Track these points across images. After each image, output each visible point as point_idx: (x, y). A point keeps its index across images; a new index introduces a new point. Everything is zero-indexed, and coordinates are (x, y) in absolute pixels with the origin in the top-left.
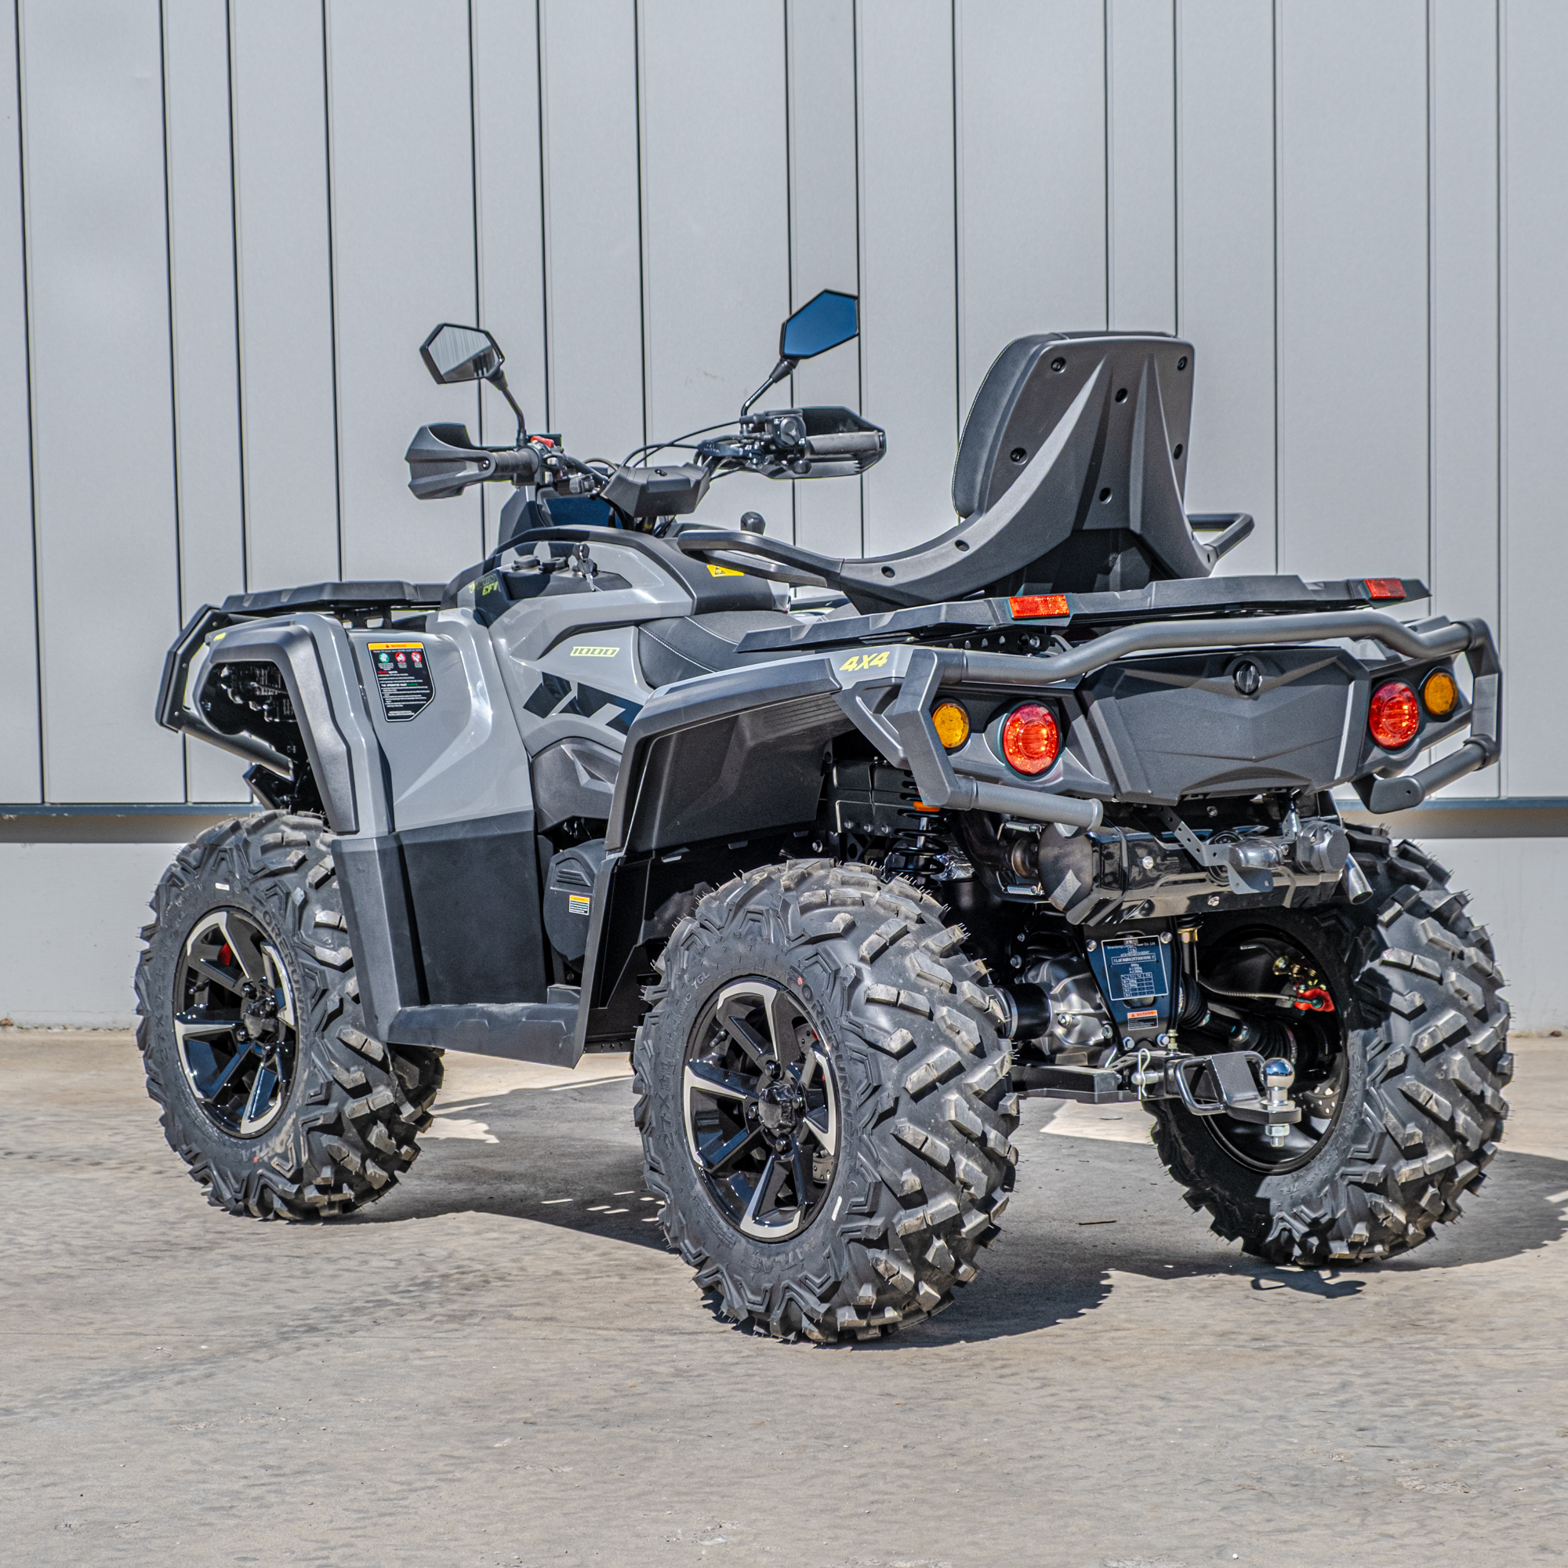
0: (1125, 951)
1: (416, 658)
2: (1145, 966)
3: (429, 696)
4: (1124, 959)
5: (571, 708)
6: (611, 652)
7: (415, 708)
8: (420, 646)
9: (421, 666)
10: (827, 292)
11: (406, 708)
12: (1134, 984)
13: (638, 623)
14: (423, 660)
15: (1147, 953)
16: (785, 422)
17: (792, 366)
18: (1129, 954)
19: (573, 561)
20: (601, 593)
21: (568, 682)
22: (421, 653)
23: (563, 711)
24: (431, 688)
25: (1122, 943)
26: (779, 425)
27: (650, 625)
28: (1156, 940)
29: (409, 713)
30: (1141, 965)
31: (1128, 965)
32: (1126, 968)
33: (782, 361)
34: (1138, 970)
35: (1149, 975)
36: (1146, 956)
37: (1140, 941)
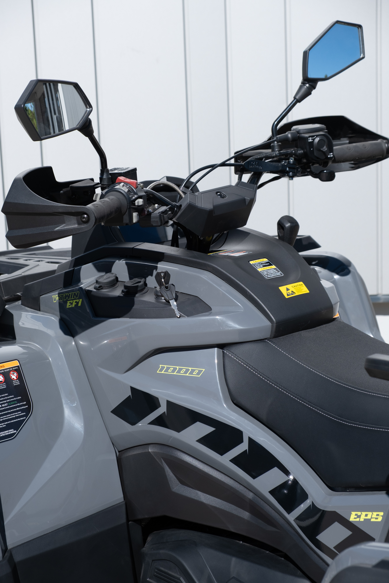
1: (14, 376)
3: (28, 411)
5: (160, 421)
6: (196, 372)
7: (17, 426)
8: (16, 363)
9: (18, 383)
10: (338, 22)
11: (8, 428)
13: (221, 346)
14: (20, 377)
16: (317, 140)
17: (313, 87)
19: (151, 281)
20: (186, 320)
21: (157, 399)
22: (18, 370)
23: (152, 423)
24: (29, 403)
26: (312, 142)
27: (234, 349)
29: (12, 431)
33: (303, 83)
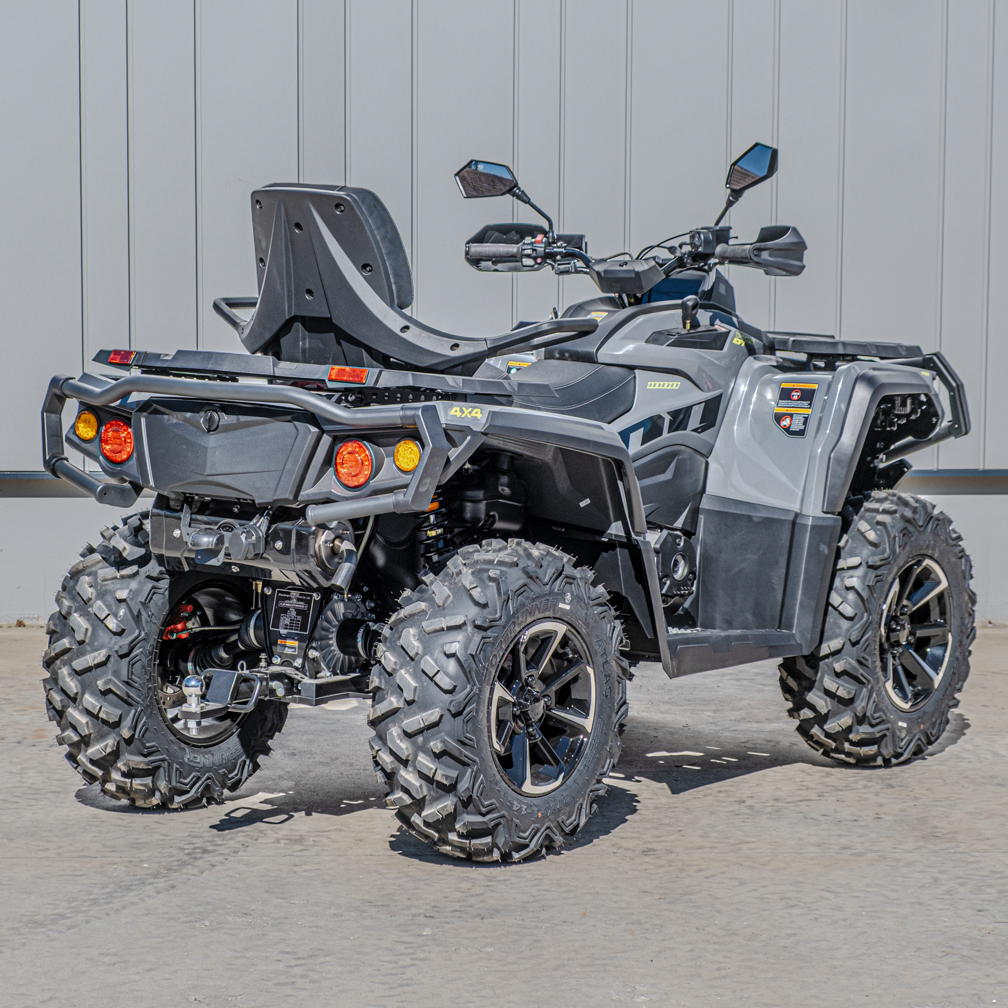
0: (289, 599)
2: (299, 612)
4: (286, 604)
12: (287, 621)
15: (302, 603)
18: (291, 602)
25: (289, 593)
28: (311, 596)
30: (296, 610)
31: (288, 609)
32: (285, 610)
34: (294, 613)
35: (299, 618)
36: (302, 606)
37: (301, 595)
